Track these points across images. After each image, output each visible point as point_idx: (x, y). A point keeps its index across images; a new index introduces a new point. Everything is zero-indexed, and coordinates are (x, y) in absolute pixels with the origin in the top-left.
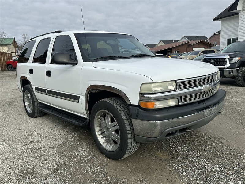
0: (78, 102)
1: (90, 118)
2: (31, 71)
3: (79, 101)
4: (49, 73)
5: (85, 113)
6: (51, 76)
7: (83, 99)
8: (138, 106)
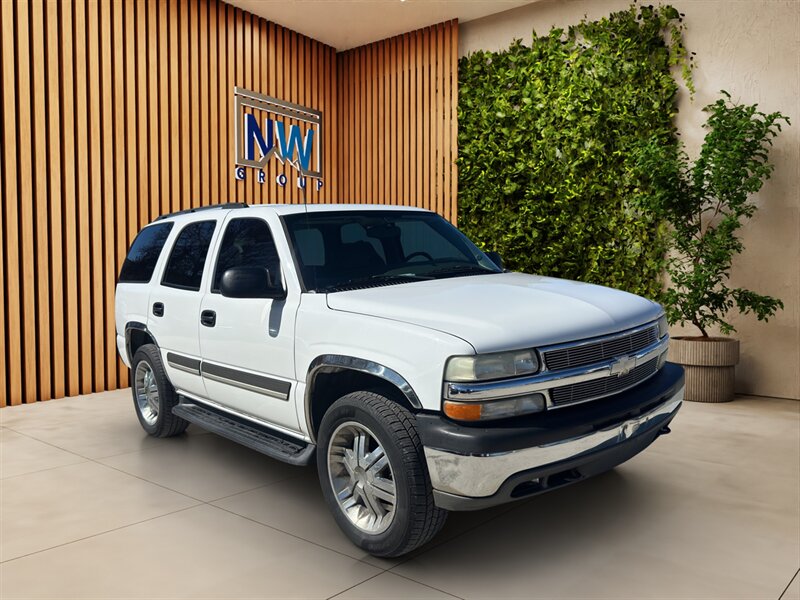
0: (288, 399)
1: (316, 440)
2: (159, 309)
3: (288, 397)
4: (209, 318)
5: (304, 427)
6: (213, 325)
7: (300, 390)
8: (441, 414)
